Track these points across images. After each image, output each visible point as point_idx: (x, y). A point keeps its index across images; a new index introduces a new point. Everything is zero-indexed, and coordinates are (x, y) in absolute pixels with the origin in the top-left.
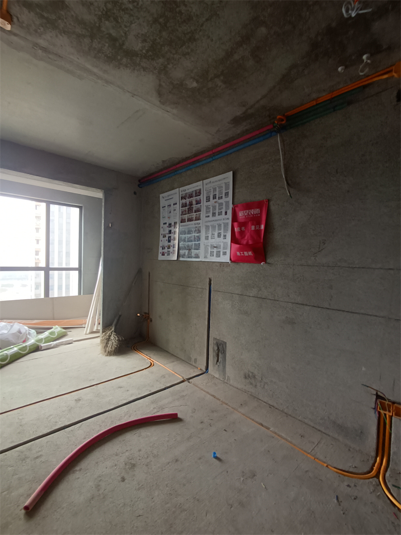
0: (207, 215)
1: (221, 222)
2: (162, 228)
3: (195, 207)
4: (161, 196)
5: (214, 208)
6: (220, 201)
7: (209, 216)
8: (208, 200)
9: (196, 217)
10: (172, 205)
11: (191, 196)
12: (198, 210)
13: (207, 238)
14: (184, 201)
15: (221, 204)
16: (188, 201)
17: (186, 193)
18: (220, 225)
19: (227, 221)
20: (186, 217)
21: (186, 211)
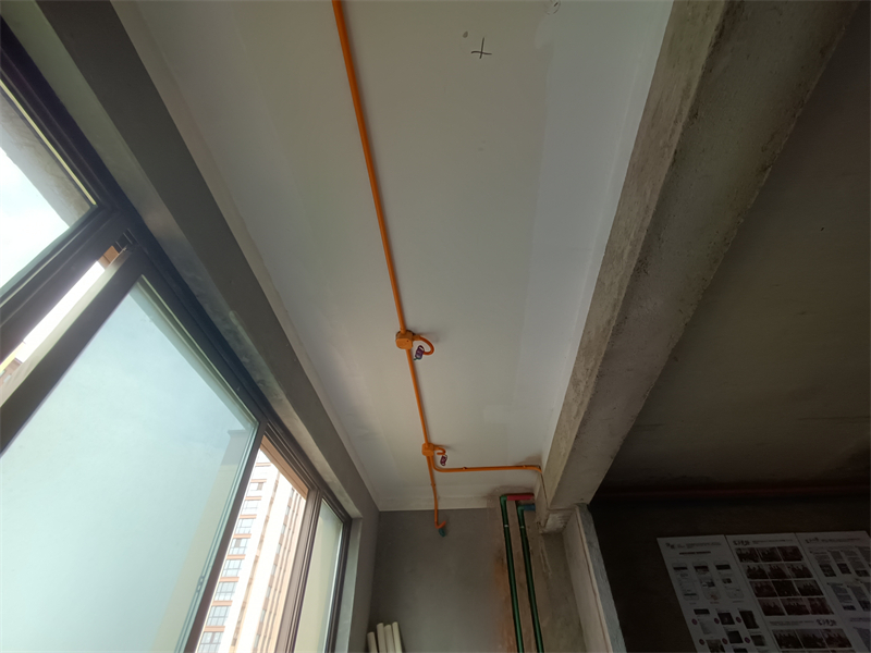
0: (845, 604)
2: (694, 622)
3: (796, 583)
4: (662, 541)
6: (864, 579)
7: (853, 608)
8: (829, 572)
9: (812, 606)
10: (712, 568)
11: (770, 555)
12: (812, 590)
14: (752, 564)
17: (752, 549)
20: (778, 601)
21: (768, 587)
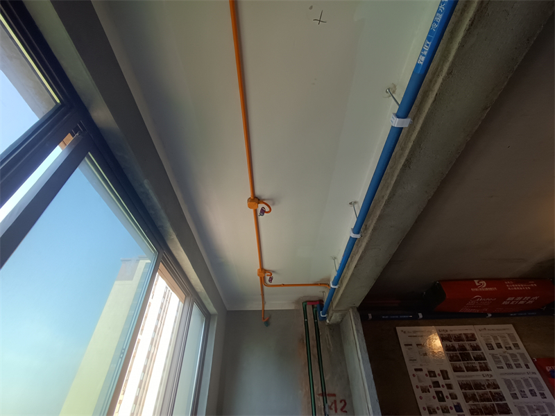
0: (498, 366)
1: (527, 376)
2: (414, 375)
3: (472, 354)
4: (399, 329)
5: (505, 358)
6: (510, 351)
7: (502, 368)
8: (490, 347)
9: (480, 367)
11: (458, 338)
12: (480, 358)
13: (514, 396)
14: (449, 343)
15: (513, 355)
16: (456, 344)
17: (449, 335)
18: (526, 380)
19: (534, 376)
20: (461, 364)
21: (457, 356)
